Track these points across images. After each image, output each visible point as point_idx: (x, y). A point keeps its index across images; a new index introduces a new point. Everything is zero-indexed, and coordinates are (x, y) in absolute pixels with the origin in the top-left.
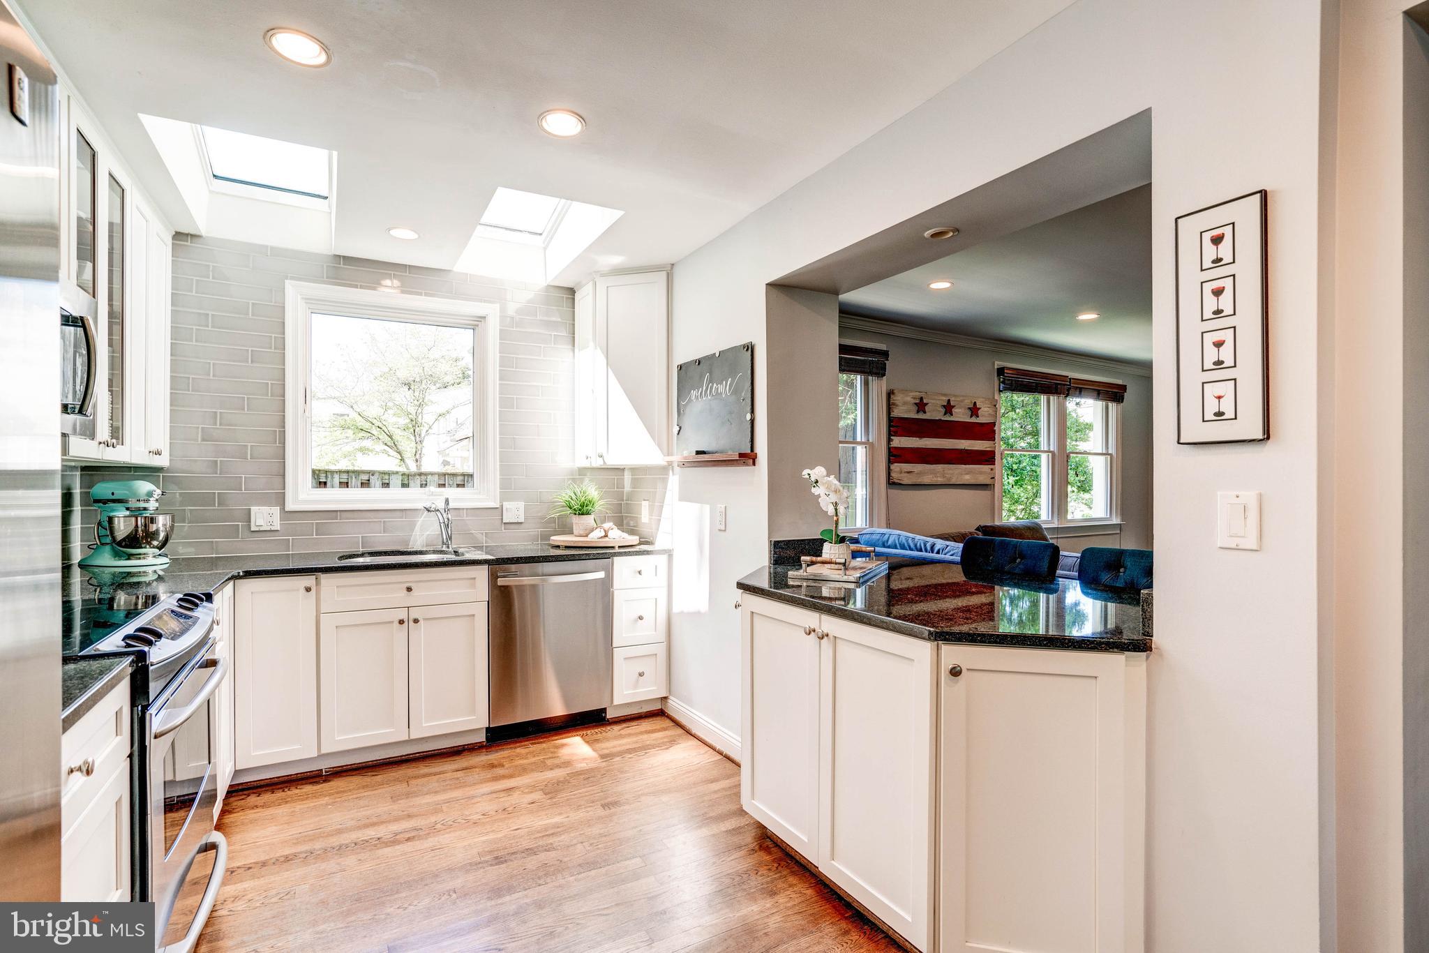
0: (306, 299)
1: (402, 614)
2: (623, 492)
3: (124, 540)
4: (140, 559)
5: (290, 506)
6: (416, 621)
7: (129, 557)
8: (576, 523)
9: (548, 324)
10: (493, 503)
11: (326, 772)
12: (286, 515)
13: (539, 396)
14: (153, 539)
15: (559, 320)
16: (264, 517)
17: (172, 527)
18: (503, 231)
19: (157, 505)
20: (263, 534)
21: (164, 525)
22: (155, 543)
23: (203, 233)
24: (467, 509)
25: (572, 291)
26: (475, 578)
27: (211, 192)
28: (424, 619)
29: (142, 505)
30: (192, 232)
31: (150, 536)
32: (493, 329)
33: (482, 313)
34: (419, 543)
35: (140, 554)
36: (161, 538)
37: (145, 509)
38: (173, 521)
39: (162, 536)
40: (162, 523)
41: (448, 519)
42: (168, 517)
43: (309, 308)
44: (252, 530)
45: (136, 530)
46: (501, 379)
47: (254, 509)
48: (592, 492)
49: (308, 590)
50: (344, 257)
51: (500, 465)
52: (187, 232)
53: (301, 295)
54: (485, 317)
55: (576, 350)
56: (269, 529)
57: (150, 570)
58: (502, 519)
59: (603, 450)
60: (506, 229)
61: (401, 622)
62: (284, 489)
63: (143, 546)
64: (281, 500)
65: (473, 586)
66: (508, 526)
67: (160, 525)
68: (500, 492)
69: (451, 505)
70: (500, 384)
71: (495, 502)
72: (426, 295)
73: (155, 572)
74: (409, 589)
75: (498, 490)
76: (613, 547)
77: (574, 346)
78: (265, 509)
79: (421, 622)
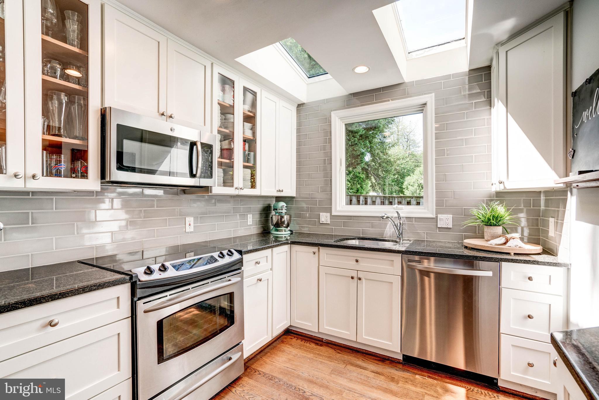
0: (340, 118)
1: (354, 274)
2: (540, 209)
3: (275, 224)
4: (280, 232)
5: (334, 213)
6: (360, 279)
7: (277, 231)
8: (486, 232)
9: (471, 96)
10: (432, 215)
11: (325, 341)
12: (332, 217)
13: (463, 145)
14: (283, 224)
15: (479, 91)
16: (325, 217)
17: (290, 220)
18: (438, 46)
19: (286, 211)
20: (324, 225)
21: (287, 219)
22: (284, 225)
23: (305, 102)
24: (415, 218)
25: (489, 68)
26: (393, 261)
27: (307, 84)
28: (365, 279)
29: (281, 211)
30: (302, 103)
31: (283, 223)
32: (431, 109)
33: (423, 101)
34: (388, 235)
35: (280, 230)
36: (286, 224)
37: (282, 213)
38: (290, 217)
39: (286, 223)
40: (286, 218)
41: (400, 224)
42: (288, 216)
43: (343, 122)
44: (321, 223)
45: (278, 221)
46: (436, 139)
47: (321, 214)
48: (501, 210)
49: (314, 253)
50: (353, 94)
51: (436, 192)
52: (300, 103)
53: (337, 117)
54: (425, 104)
55: (492, 108)
56: (326, 223)
57: (283, 236)
58: (437, 225)
59: (503, 179)
60: (439, 45)
61: (352, 278)
62: (331, 205)
63: (281, 227)
64: (329, 210)
65: (392, 265)
66: (442, 230)
67: (285, 219)
68: (436, 208)
69: (401, 215)
70: (435, 142)
71: (432, 214)
72: (392, 100)
73: (285, 237)
74: (357, 261)
75: (435, 207)
76: (509, 254)
77: (491, 106)
78: (325, 214)
79: (364, 280)
